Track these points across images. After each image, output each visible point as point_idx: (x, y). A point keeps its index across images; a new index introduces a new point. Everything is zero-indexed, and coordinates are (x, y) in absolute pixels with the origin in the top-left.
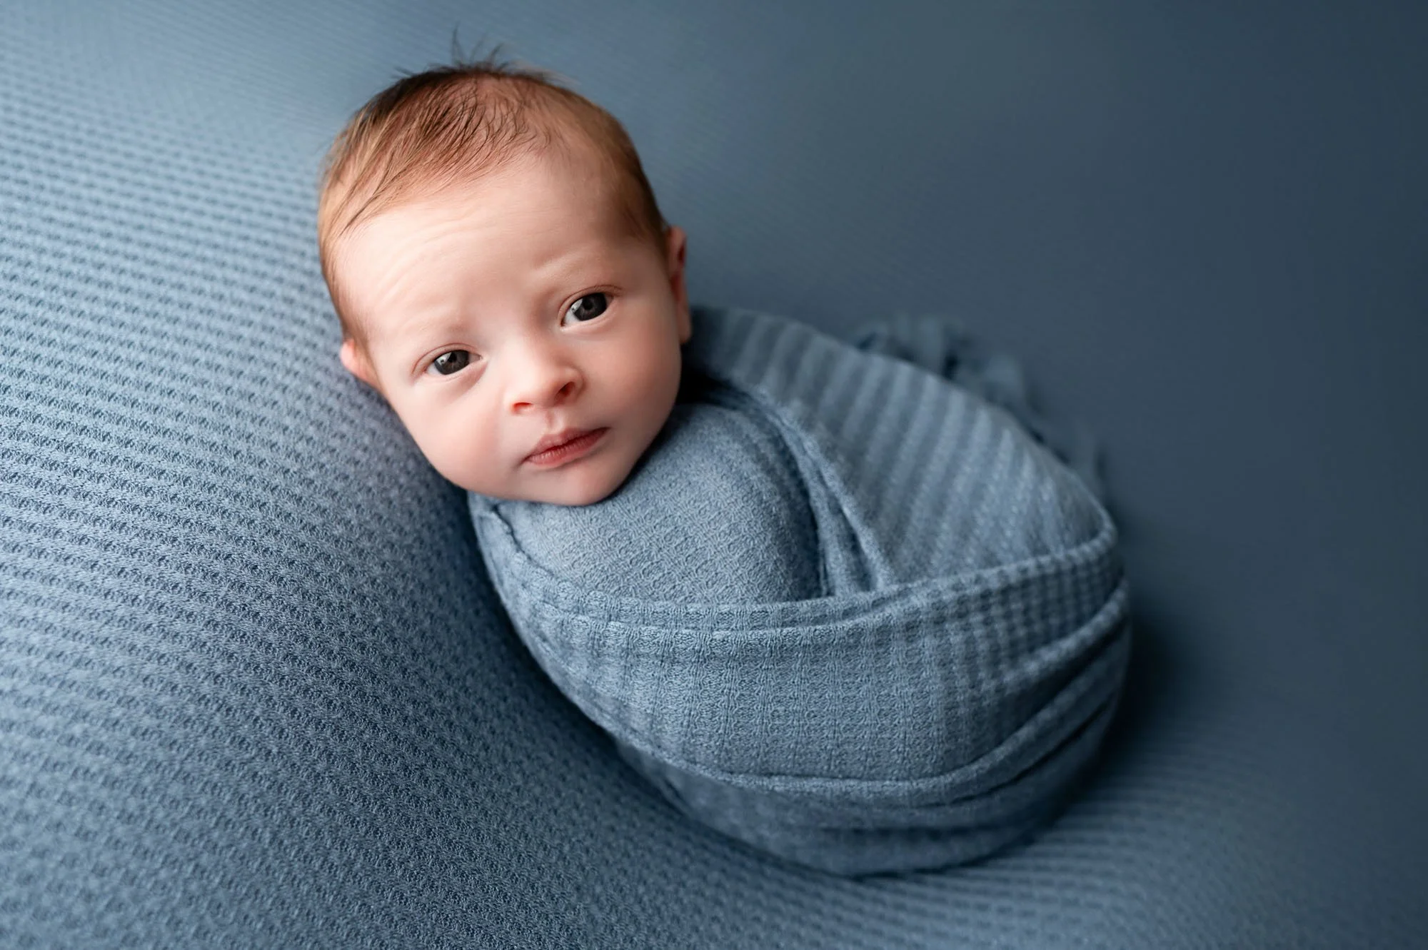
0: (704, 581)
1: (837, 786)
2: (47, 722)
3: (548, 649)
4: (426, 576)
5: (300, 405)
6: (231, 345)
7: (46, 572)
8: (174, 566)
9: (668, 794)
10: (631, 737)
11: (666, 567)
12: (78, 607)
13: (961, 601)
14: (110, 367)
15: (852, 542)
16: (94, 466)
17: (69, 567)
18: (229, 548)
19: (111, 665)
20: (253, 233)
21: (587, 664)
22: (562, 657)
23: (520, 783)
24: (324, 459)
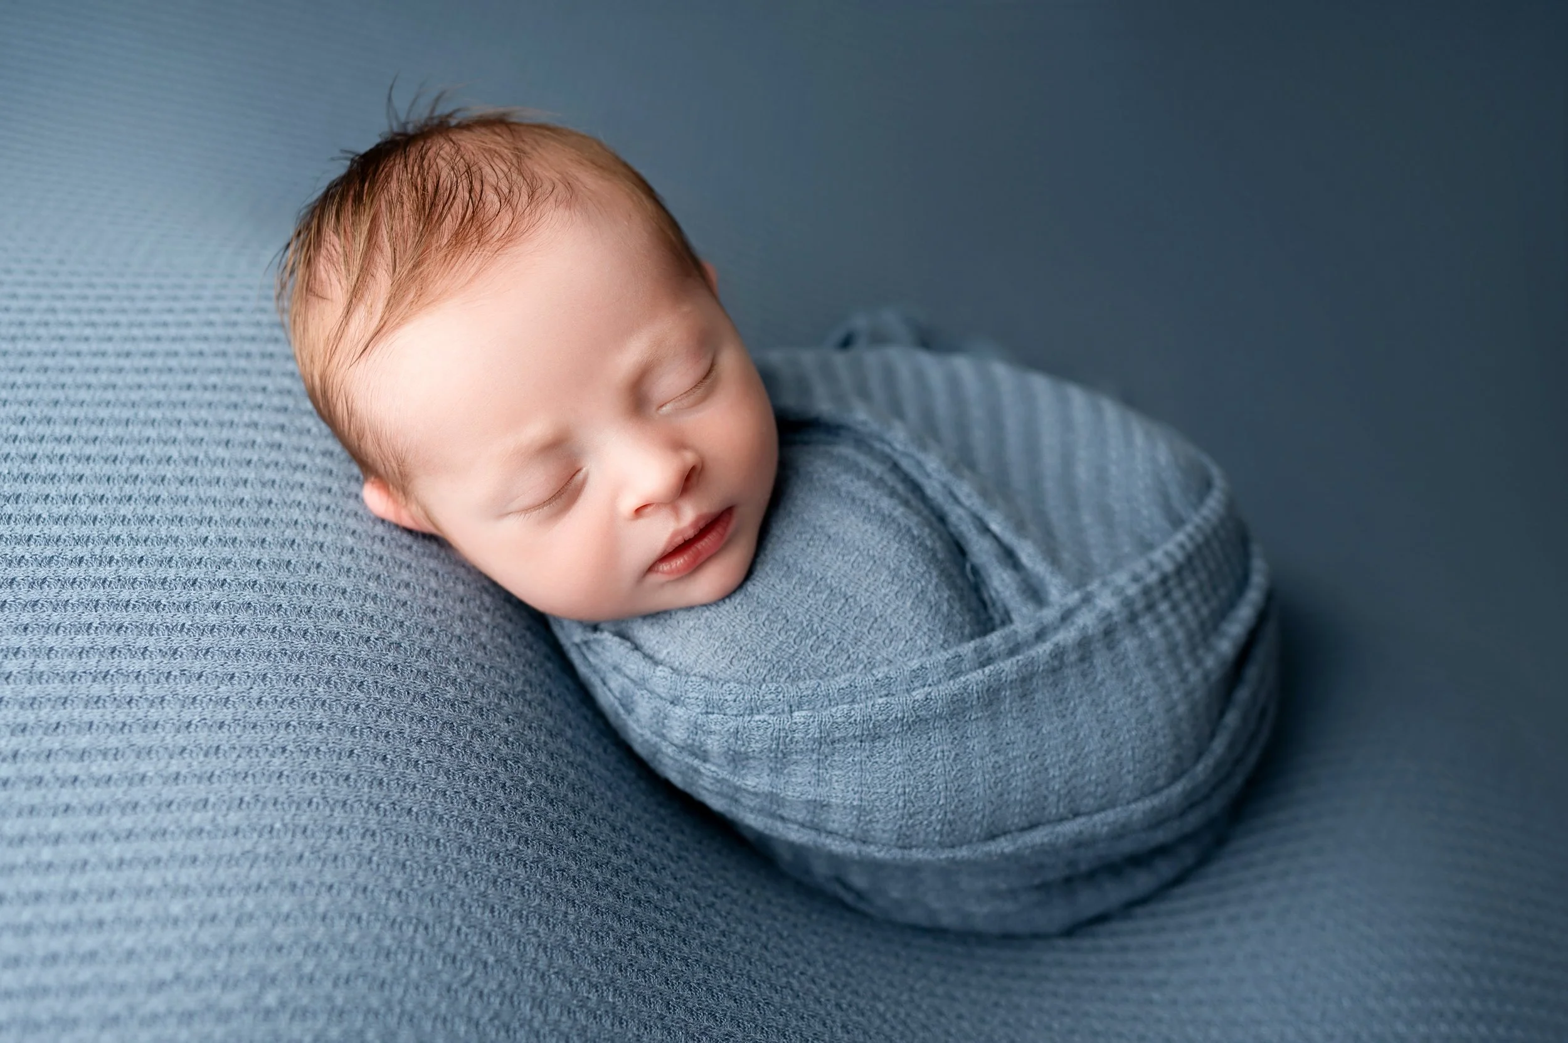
0: (880, 641)
1: (1070, 828)
2: (232, 1000)
3: (713, 768)
4: (549, 721)
5: (346, 560)
6: (236, 512)
7: (152, 829)
8: (298, 780)
9: (849, 898)
10: (828, 841)
11: (834, 637)
12: (210, 857)
13: (1146, 591)
14: (107, 572)
15: (1009, 557)
16: (148, 690)
17: (177, 814)
18: (348, 741)
19: (279, 914)
20: (194, 379)
21: (767, 771)
22: (733, 773)
23: (723, 926)
24: (400, 614)
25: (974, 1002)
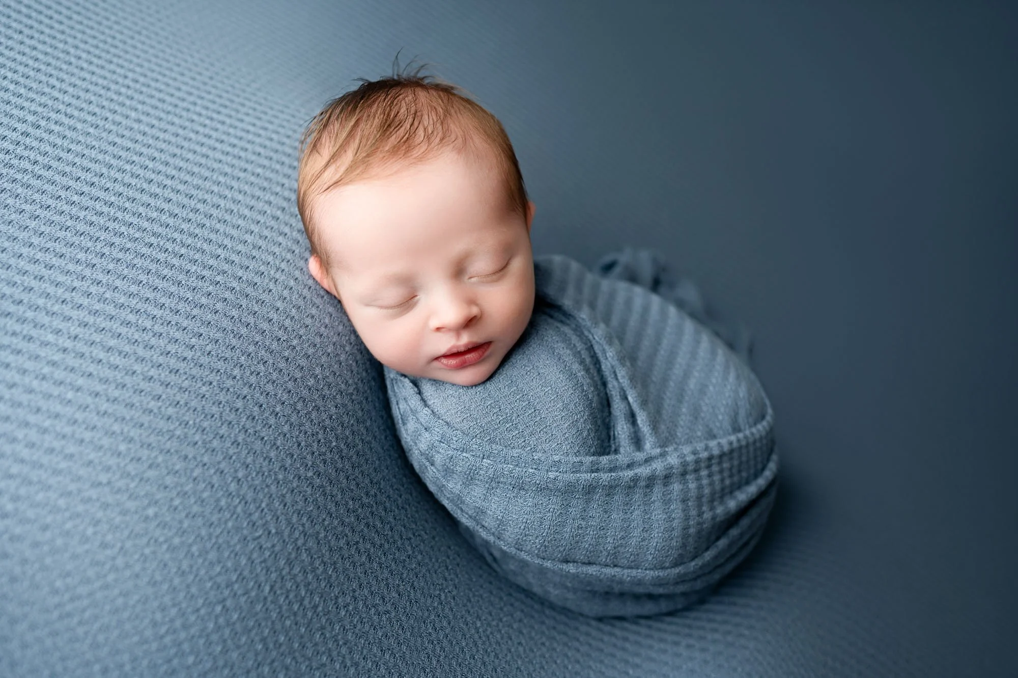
0: (544, 439)
1: (609, 571)
2: (131, 505)
4: (360, 414)
5: (286, 293)
6: (240, 247)
7: (128, 401)
8: (211, 402)
9: (489, 559)
10: (480, 530)
11: (521, 427)
12: (150, 427)
14: (162, 256)
15: (632, 417)
16: (156, 327)
17: (143, 398)
18: (245, 391)
19: (172, 469)
20: (250, 167)
21: (461, 483)
22: (444, 477)
23: (410, 552)
24: (302, 332)
25: (532, 638)
